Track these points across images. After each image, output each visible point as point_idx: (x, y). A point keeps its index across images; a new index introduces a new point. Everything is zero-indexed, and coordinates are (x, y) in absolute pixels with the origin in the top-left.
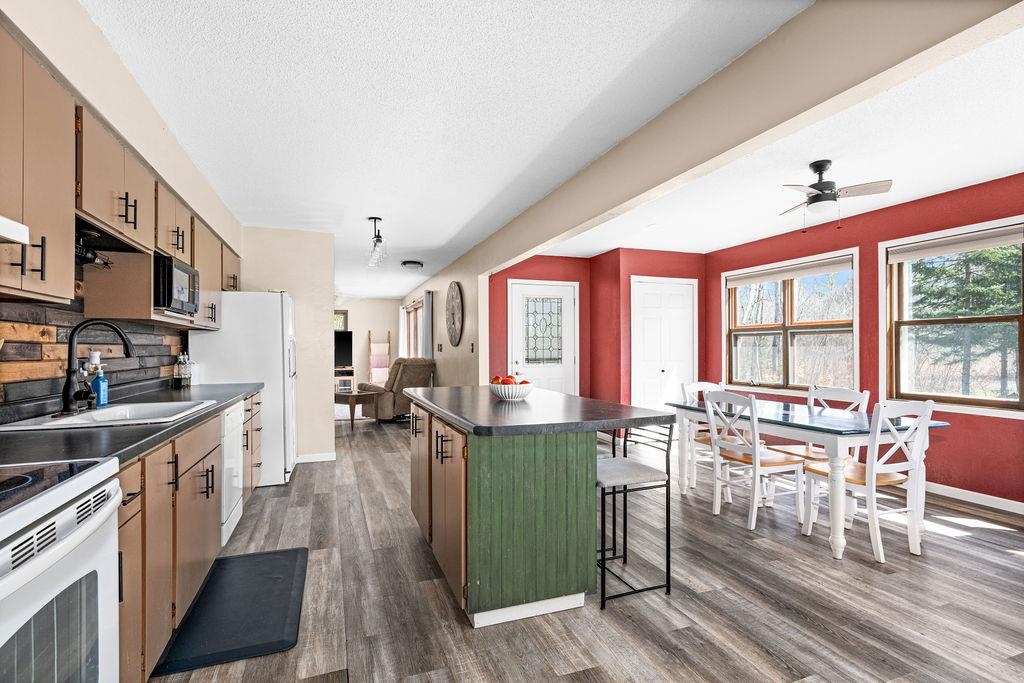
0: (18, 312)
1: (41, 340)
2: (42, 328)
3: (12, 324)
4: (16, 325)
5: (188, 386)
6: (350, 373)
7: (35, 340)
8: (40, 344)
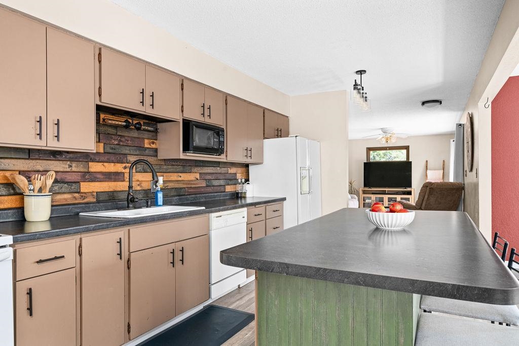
0: (107, 157)
1: (124, 171)
2: (124, 165)
3: (102, 163)
4: (105, 164)
5: (245, 197)
6: (410, 193)
7: (119, 171)
8: (124, 173)
